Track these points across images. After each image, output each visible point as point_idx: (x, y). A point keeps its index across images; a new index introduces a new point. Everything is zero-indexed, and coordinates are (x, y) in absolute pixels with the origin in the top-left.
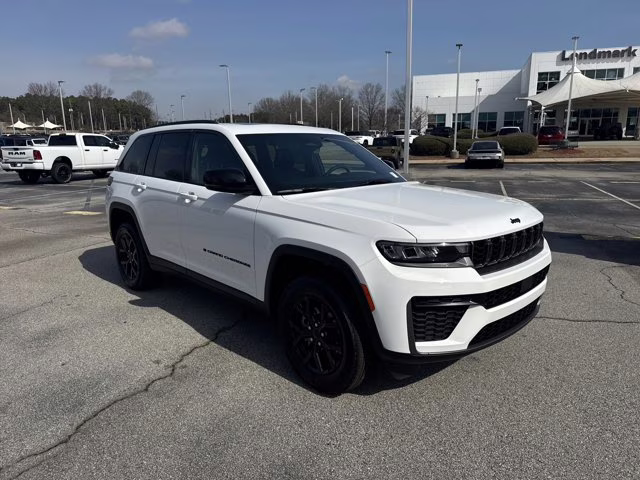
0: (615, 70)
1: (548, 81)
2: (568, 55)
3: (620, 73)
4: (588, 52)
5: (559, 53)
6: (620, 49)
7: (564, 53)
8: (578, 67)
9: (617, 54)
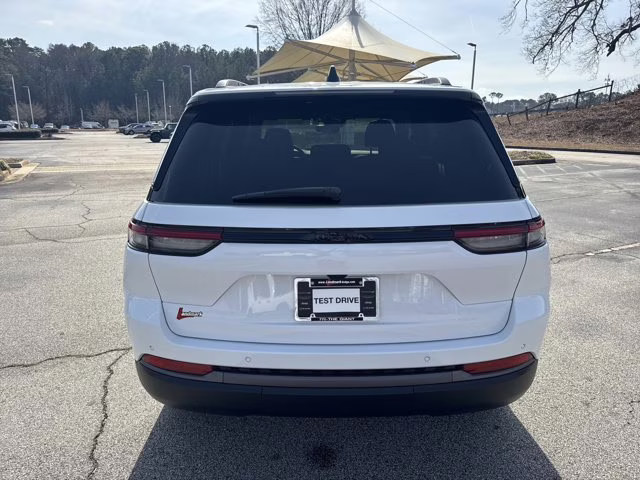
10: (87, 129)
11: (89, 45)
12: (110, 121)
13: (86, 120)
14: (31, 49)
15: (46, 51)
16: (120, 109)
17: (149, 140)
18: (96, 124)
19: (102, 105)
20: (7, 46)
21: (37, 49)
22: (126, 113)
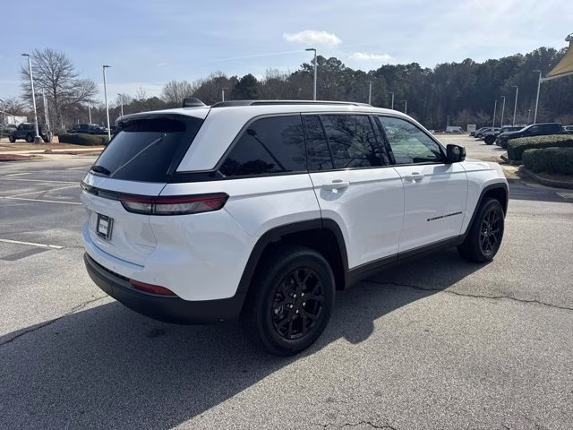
10: (449, 133)
11: (468, 61)
12: (469, 125)
13: (451, 125)
14: (422, 70)
15: (433, 71)
16: (479, 114)
17: (483, 143)
18: (458, 128)
19: (464, 111)
20: (406, 70)
21: (427, 69)
22: (484, 118)
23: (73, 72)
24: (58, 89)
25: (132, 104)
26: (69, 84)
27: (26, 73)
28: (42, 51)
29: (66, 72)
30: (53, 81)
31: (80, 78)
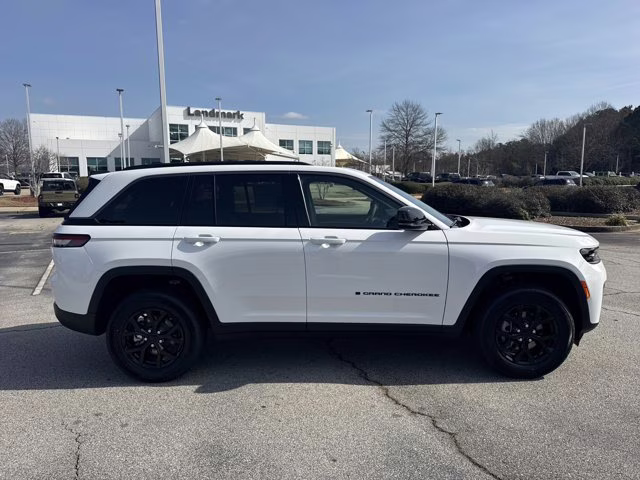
0: (230, 128)
1: (179, 133)
2: (192, 111)
3: (234, 132)
4: (208, 111)
5: (185, 108)
6: (232, 112)
7: (189, 109)
8: (205, 123)
9: (230, 116)
23: (426, 121)
24: (409, 138)
25: (496, 148)
26: (421, 133)
27: (385, 126)
28: (401, 104)
29: (419, 121)
30: (406, 131)
31: (431, 126)
